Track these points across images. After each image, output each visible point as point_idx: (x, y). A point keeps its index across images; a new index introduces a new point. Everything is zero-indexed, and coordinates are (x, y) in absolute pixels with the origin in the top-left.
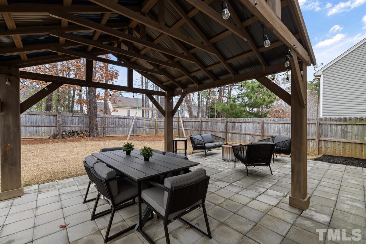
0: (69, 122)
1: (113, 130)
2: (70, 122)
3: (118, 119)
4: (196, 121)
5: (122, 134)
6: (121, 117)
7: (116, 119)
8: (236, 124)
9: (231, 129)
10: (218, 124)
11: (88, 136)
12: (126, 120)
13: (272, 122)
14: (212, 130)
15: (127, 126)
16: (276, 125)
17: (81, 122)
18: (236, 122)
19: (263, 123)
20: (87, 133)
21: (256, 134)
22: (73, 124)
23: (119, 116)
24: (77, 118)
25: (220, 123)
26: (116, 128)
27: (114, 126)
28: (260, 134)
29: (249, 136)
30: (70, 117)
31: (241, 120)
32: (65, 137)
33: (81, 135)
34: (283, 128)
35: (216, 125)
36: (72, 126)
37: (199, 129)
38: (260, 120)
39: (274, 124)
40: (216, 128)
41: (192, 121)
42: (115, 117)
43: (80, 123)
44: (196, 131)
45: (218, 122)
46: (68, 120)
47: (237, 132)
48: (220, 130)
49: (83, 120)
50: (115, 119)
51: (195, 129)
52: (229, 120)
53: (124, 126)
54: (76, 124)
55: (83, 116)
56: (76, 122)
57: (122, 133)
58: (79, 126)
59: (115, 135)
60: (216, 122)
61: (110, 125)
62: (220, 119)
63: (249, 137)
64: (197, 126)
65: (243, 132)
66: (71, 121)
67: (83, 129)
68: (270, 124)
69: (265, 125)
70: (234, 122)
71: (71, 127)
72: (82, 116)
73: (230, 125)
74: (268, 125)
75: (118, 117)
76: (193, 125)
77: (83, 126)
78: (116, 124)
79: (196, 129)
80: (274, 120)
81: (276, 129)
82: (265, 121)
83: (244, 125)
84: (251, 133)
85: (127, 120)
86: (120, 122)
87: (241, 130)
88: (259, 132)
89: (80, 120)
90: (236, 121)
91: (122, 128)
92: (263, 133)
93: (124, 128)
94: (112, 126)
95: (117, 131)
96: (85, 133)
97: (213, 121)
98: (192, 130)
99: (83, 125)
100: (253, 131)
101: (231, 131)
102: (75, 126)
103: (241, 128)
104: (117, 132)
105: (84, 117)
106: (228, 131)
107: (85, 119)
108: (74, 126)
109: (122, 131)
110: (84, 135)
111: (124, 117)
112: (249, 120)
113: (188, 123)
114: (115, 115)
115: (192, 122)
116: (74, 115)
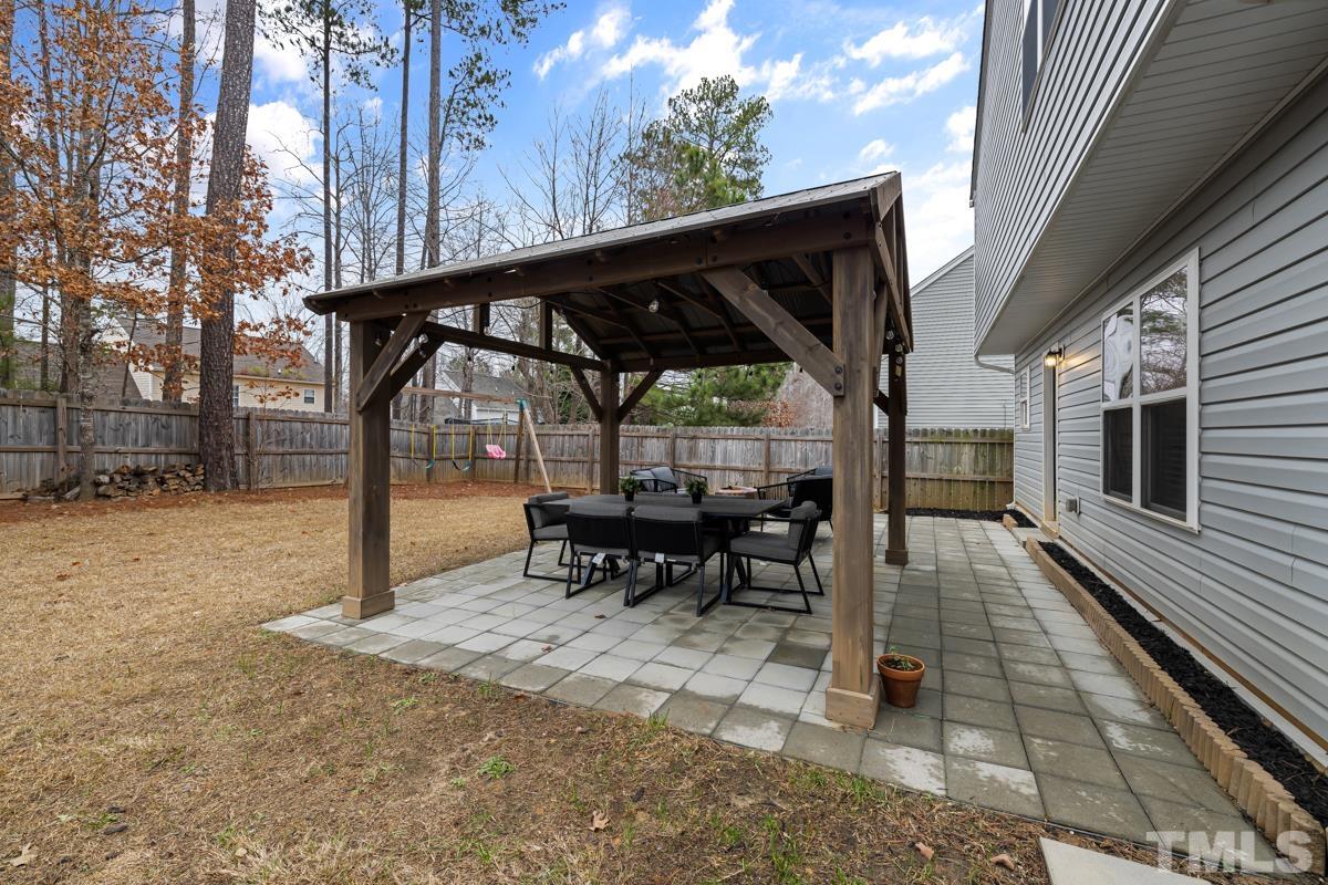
0: (109, 434)
1: (282, 461)
2: (112, 432)
3: (299, 424)
4: (575, 432)
5: (316, 479)
6: (310, 416)
7: (293, 424)
8: (701, 444)
9: (685, 456)
10: (647, 442)
11: (197, 487)
12: (329, 428)
13: (789, 437)
14: (628, 459)
15: (331, 451)
16: (799, 445)
17: (158, 434)
18: (702, 436)
19: (770, 440)
20: (194, 476)
21: (753, 466)
22: (124, 443)
23: (304, 413)
24: (142, 418)
25: (655, 440)
26: (295, 458)
27: (287, 448)
28: (762, 468)
29: (733, 473)
30: (112, 415)
31: (714, 431)
32: (111, 492)
33: (173, 484)
34: (812, 451)
35: (640, 445)
36: (123, 449)
37: (586, 459)
38: (761, 432)
39: (793, 443)
40: (642, 455)
41: (561, 433)
42: (290, 415)
43: (154, 438)
44: (576, 464)
45: (646, 437)
46: (104, 426)
47: (703, 463)
48: (654, 460)
49: (167, 427)
50: (287, 424)
51: (570, 459)
52: (679, 432)
53: (322, 450)
54: (136, 440)
55: (167, 412)
56: (137, 435)
57: (315, 474)
58: (151, 449)
59: (289, 483)
60: (642, 437)
61: (273, 448)
62: (652, 429)
63: (734, 478)
64: (580, 450)
65: (718, 463)
66: (118, 430)
67: (166, 460)
68: (784, 443)
69: (773, 444)
70: (694, 438)
71: (116, 452)
72: (161, 411)
73: (683, 445)
74: (780, 446)
75: (300, 416)
76: (563, 446)
77: (166, 450)
78: (291, 444)
79: (577, 458)
80: (792, 433)
81: (799, 455)
82: (774, 436)
83: (720, 446)
84: (739, 465)
85: (334, 426)
86: (308, 436)
87: (713, 459)
88: (758, 464)
89: (153, 428)
90: (700, 435)
91: (314, 457)
92: (768, 463)
93: (321, 458)
94: (281, 450)
95: (296, 467)
96: (188, 475)
97: (634, 434)
98: (561, 461)
99: (167, 445)
100: (744, 461)
101: (685, 462)
102: (135, 449)
103: (713, 452)
104: (297, 472)
105: (168, 415)
106: (678, 462)
107: (174, 421)
108: (130, 448)
109: (315, 469)
110: (184, 483)
111: (321, 417)
112: (735, 433)
113: (547, 438)
114: (291, 411)
115: (561, 438)
116: (129, 408)
